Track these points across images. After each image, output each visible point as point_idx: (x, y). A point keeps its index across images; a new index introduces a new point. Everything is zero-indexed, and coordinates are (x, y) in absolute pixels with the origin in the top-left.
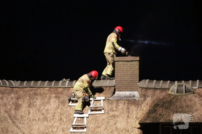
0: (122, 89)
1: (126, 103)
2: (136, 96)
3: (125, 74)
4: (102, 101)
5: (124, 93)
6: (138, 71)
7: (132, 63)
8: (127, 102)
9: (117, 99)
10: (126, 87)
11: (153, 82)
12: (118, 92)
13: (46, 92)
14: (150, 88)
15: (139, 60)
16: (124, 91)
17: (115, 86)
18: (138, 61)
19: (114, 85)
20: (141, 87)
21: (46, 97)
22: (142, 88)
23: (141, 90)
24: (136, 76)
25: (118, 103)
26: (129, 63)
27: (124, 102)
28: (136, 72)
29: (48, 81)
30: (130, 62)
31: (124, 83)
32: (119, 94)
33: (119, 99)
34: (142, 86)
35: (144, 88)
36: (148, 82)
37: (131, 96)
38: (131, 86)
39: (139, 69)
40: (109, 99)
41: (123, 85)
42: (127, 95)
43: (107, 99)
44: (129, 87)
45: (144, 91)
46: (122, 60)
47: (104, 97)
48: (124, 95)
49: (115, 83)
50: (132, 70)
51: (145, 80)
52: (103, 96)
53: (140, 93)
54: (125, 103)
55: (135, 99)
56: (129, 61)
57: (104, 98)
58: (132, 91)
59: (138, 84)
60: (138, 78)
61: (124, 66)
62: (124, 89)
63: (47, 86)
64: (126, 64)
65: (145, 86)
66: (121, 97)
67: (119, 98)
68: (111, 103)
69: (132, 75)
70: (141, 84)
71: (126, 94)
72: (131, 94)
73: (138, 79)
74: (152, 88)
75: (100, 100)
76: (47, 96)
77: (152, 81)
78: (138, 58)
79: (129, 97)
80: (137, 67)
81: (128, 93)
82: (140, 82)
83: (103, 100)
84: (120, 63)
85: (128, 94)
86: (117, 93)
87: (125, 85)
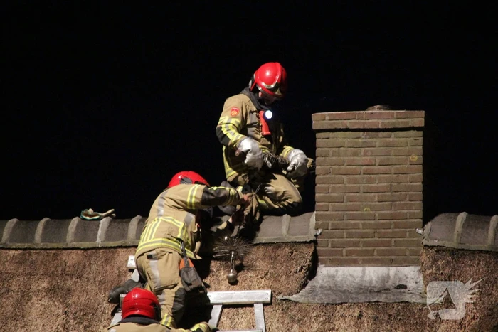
0: (349, 253)
1: (364, 319)
2: (411, 285)
3: (363, 186)
4: (258, 309)
5: (355, 274)
6: (421, 174)
7: (393, 138)
8: (370, 312)
9: (325, 300)
10: (366, 244)
11: (488, 223)
12: (332, 270)
13: (10, 268)
14: (473, 252)
15: (423, 125)
16: (354, 263)
17: (315, 242)
18: (418, 129)
19: (313, 238)
20: (432, 247)
21: (7, 291)
22: (439, 250)
23: (435, 261)
24: (411, 196)
25: (331, 316)
26: (379, 140)
27: (357, 314)
28: (408, 178)
29: (15, 220)
30: (381, 134)
31: (356, 226)
32: (333, 277)
33: (334, 302)
34: (435, 243)
35: (447, 250)
36: (463, 226)
37: (388, 285)
38: (389, 244)
39: (424, 164)
40: (290, 298)
41: (350, 235)
42: (371, 282)
43: (280, 297)
44: (377, 244)
45: (448, 262)
46: (348, 124)
47: (269, 292)
48: (357, 280)
49: (317, 229)
50: (393, 169)
51: (453, 215)
52: (263, 288)
53: (428, 272)
54: (360, 316)
55: (407, 298)
56: (378, 130)
57: (266, 295)
58: (391, 263)
59: (420, 232)
60: (419, 203)
61: (355, 154)
62: (355, 257)
63: (11, 240)
64: (365, 145)
65: (452, 244)
66: (344, 292)
67: (333, 297)
68: (299, 316)
69: (390, 191)
70: (433, 235)
71: (367, 278)
72: (388, 276)
73: (419, 212)
74: (481, 251)
75: (251, 305)
76: (14, 287)
77: (483, 218)
78: (418, 118)
79: (379, 292)
80: (417, 157)
81: (373, 274)
82: (430, 224)
83: (265, 304)
84: (341, 140)
85: (375, 278)
86: (323, 271)
87: (363, 236)
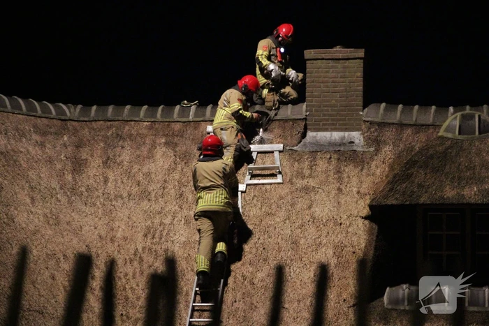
0: (324, 125)
1: (332, 159)
2: (357, 141)
3: (331, 89)
4: (276, 154)
5: (327, 136)
7: (347, 63)
8: (336, 156)
9: (312, 150)
10: (333, 120)
12: (314, 134)
13: (145, 131)
16: (326, 130)
17: (306, 119)
19: (304, 117)
21: (144, 144)
23: (369, 128)
24: (357, 94)
25: (315, 158)
26: (340, 64)
27: (328, 156)
28: (355, 84)
29: (146, 107)
31: (328, 111)
32: (315, 137)
33: (317, 150)
35: (376, 123)
37: (344, 142)
38: (345, 120)
40: (293, 148)
41: (325, 115)
42: (335, 140)
43: (288, 148)
44: (339, 120)
47: (282, 145)
48: (328, 139)
49: (307, 112)
52: (279, 143)
53: (366, 134)
54: (330, 158)
55: (355, 148)
57: (280, 147)
58: (346, 130)
59: (362, 113)
61: (327, 72)
62: (326, 127)
63: (145, 117)
64: (333, 67)
66: (321, 145)
67: (316, 148)
68: (298, 158)
69: (346, 92)
71: (333, 138)
72: (345, 137)
73: (361, 102)
75: (273, 152)
76: (148, 141)
79: (340, 145)
81: (336, 136)
82: (366, 109)
83: (280, 152)
84: (320, 64)
85: (337, 138)
86: (310, 134)
87: (331, 115)
